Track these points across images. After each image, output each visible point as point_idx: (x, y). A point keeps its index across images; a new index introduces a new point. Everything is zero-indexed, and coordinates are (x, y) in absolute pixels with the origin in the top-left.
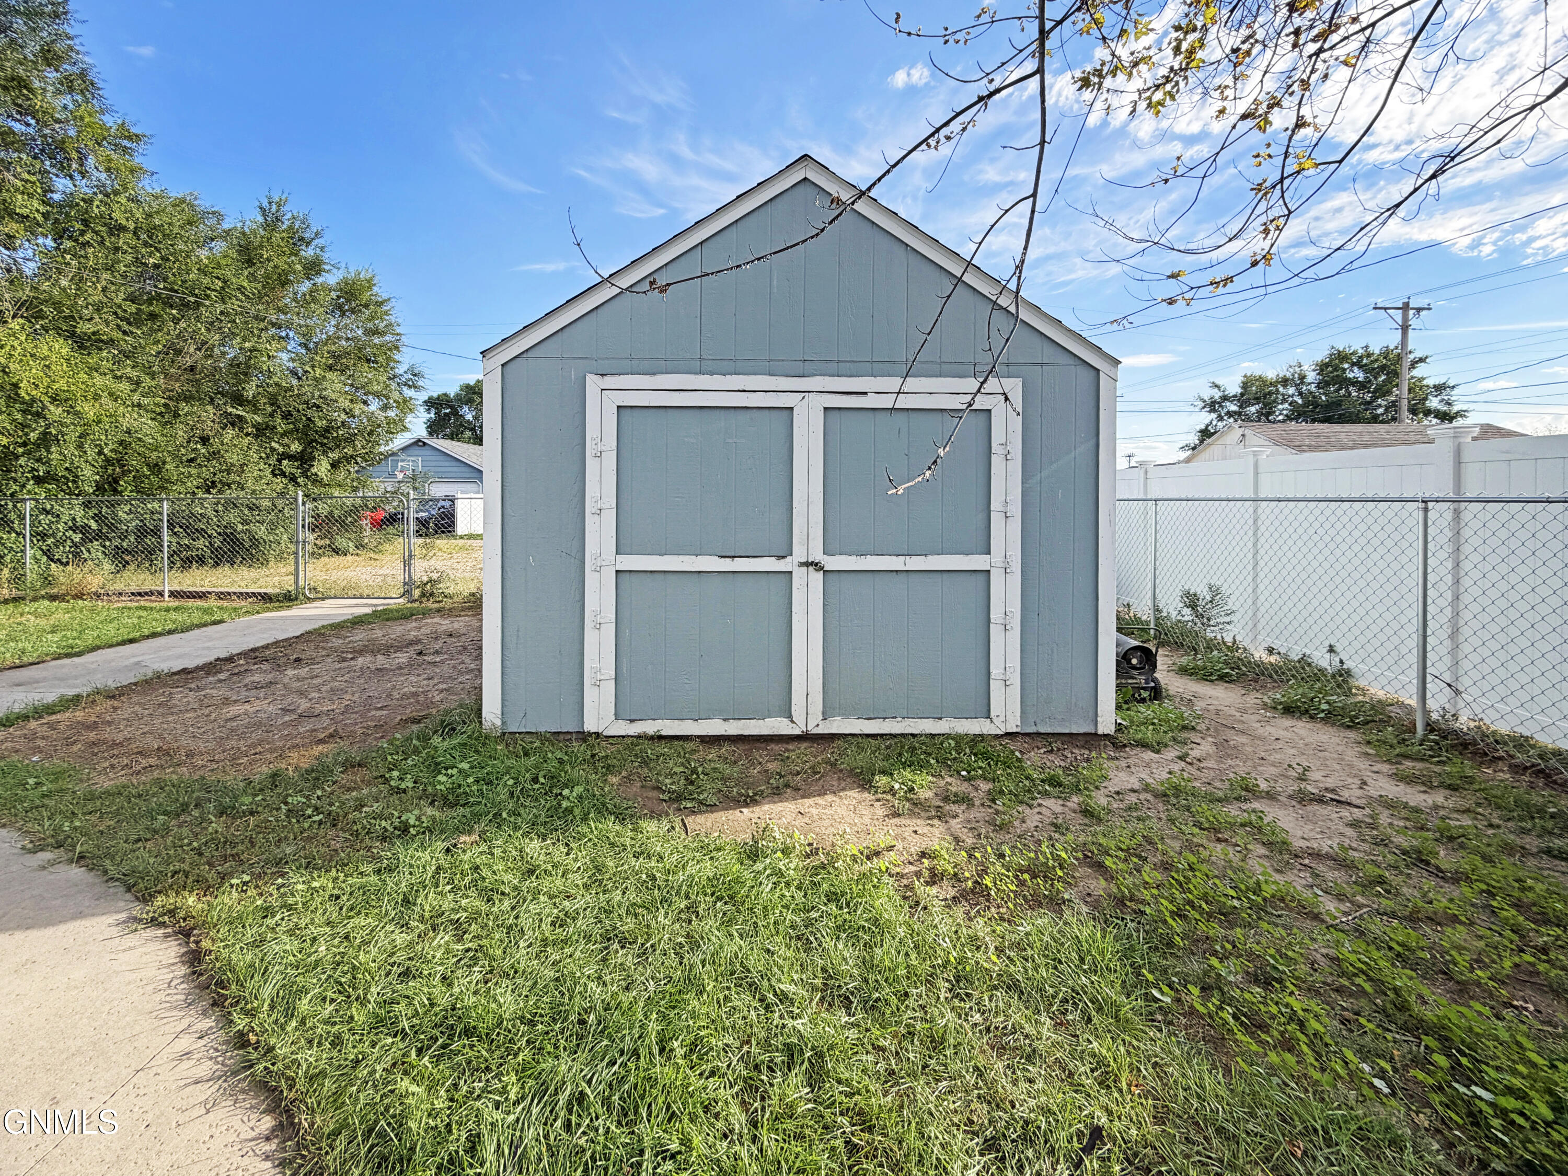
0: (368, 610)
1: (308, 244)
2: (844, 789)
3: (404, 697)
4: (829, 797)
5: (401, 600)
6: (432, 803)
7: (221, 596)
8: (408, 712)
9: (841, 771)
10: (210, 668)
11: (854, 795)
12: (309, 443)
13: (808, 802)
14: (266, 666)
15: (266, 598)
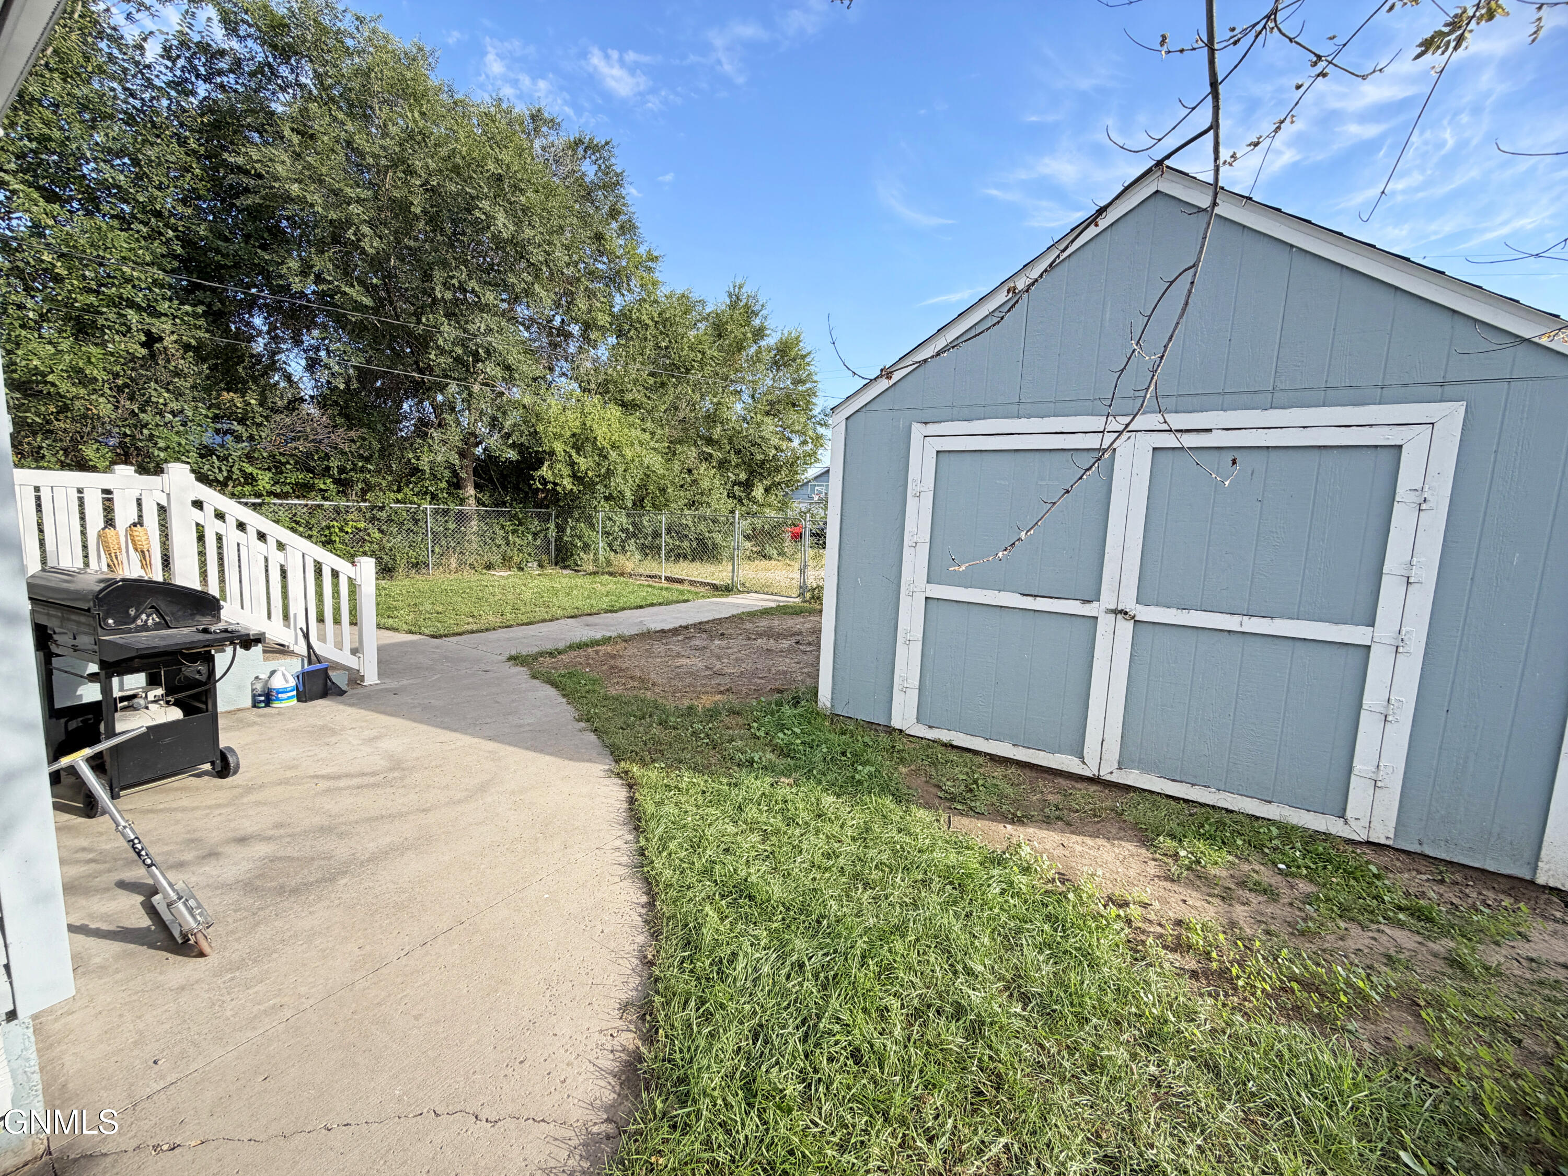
0: (773, 605)
1: (757, 315)
2: (1120, 839)
3: (778, 673)
4: (1100, 841)
5: (797, 600)
6: (773, 751)
7: (692, 583)
8: (778, 684)
9: (1125, 821)
10: (675, 631)
11: (1129, 847)
12: (751, 473)
13: (1074, 838)
14: (704, 636)
15: (715, 587)
